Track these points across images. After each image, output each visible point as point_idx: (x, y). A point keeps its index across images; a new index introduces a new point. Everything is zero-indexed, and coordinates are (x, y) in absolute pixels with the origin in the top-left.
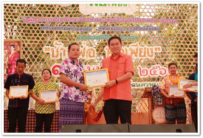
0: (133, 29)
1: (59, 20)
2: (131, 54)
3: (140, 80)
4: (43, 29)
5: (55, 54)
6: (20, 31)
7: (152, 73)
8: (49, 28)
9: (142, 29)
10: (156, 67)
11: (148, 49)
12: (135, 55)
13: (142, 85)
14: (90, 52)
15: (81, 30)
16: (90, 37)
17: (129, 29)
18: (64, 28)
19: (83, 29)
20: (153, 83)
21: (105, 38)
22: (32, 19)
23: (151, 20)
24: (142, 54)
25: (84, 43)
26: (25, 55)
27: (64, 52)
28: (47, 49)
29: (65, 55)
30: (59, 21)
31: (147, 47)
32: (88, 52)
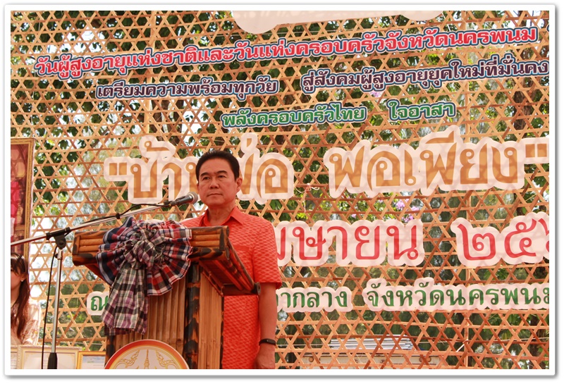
0: (435, 76)
1: (161, 61)
2: (428, 173)
3: (463, 279)
4: (105, 95)
5: (146, 185)
6: (27, 108)
7: (516, 248)
8: (126, 91)
9: (472, 72)
10: (529, 225)
11: (495, 150)
12: (443, 176)
13: (472, 299)
14: (271, 173)
15: (237, 91)
16: (270, 117)
17: (420, 76)
18: (177, 89)
19: (245, 87)
20: (516, 290)
21: (326, 117)
22: (68, 63)
23: (510, 35)
24: (473, 173)
25: (249, 141)
26: (43, 193)
27: (178, 175)
28: (118, 167)
29: (182, 189)
30: (159, 62)
31: (491, 143)
32: (264, 174)
